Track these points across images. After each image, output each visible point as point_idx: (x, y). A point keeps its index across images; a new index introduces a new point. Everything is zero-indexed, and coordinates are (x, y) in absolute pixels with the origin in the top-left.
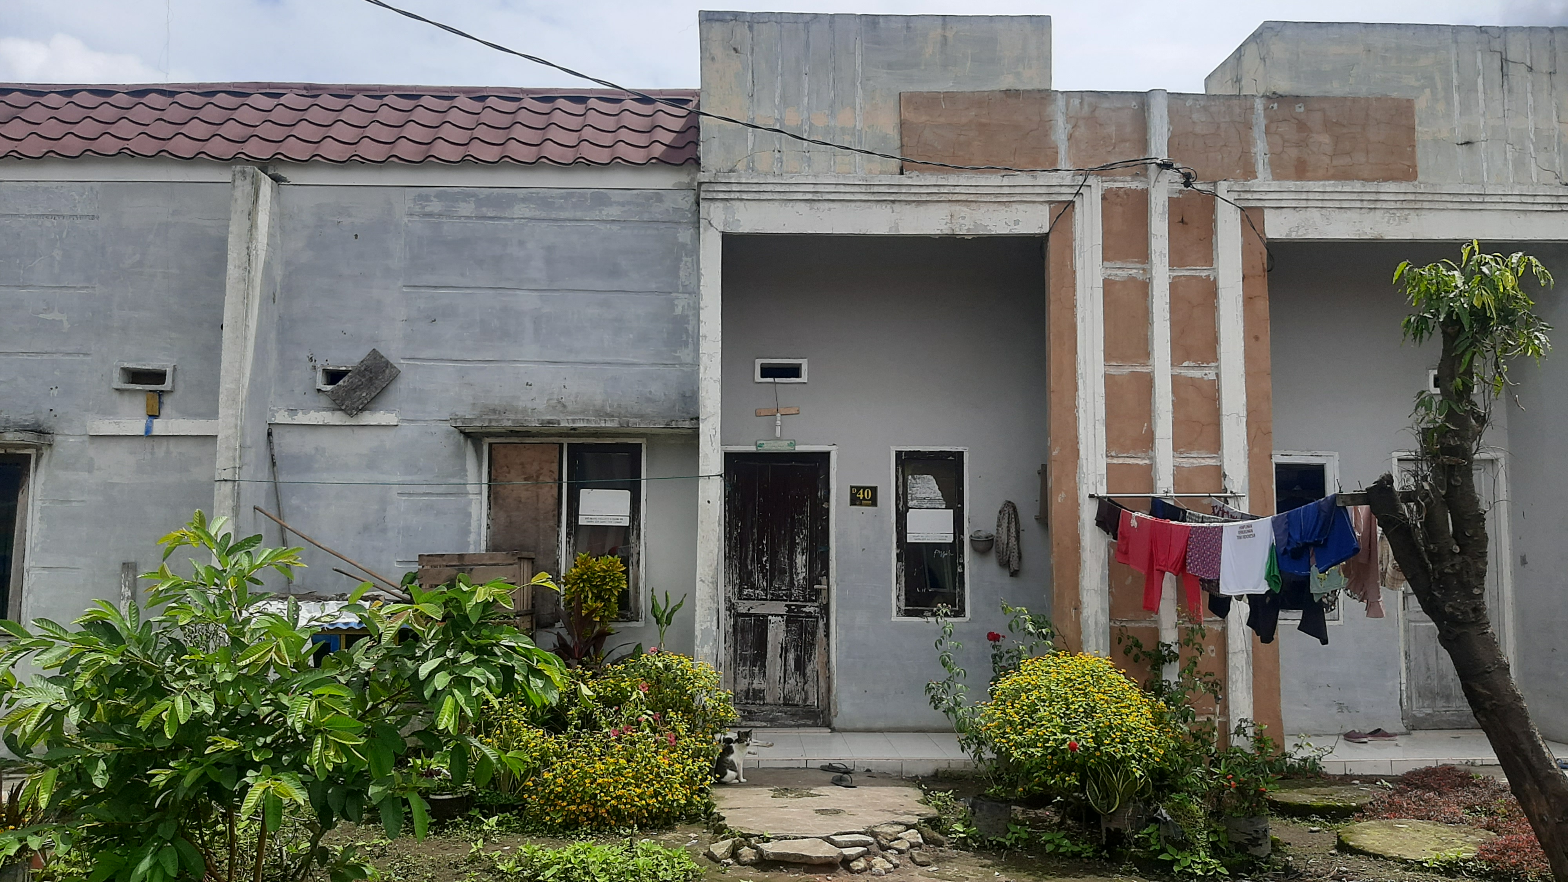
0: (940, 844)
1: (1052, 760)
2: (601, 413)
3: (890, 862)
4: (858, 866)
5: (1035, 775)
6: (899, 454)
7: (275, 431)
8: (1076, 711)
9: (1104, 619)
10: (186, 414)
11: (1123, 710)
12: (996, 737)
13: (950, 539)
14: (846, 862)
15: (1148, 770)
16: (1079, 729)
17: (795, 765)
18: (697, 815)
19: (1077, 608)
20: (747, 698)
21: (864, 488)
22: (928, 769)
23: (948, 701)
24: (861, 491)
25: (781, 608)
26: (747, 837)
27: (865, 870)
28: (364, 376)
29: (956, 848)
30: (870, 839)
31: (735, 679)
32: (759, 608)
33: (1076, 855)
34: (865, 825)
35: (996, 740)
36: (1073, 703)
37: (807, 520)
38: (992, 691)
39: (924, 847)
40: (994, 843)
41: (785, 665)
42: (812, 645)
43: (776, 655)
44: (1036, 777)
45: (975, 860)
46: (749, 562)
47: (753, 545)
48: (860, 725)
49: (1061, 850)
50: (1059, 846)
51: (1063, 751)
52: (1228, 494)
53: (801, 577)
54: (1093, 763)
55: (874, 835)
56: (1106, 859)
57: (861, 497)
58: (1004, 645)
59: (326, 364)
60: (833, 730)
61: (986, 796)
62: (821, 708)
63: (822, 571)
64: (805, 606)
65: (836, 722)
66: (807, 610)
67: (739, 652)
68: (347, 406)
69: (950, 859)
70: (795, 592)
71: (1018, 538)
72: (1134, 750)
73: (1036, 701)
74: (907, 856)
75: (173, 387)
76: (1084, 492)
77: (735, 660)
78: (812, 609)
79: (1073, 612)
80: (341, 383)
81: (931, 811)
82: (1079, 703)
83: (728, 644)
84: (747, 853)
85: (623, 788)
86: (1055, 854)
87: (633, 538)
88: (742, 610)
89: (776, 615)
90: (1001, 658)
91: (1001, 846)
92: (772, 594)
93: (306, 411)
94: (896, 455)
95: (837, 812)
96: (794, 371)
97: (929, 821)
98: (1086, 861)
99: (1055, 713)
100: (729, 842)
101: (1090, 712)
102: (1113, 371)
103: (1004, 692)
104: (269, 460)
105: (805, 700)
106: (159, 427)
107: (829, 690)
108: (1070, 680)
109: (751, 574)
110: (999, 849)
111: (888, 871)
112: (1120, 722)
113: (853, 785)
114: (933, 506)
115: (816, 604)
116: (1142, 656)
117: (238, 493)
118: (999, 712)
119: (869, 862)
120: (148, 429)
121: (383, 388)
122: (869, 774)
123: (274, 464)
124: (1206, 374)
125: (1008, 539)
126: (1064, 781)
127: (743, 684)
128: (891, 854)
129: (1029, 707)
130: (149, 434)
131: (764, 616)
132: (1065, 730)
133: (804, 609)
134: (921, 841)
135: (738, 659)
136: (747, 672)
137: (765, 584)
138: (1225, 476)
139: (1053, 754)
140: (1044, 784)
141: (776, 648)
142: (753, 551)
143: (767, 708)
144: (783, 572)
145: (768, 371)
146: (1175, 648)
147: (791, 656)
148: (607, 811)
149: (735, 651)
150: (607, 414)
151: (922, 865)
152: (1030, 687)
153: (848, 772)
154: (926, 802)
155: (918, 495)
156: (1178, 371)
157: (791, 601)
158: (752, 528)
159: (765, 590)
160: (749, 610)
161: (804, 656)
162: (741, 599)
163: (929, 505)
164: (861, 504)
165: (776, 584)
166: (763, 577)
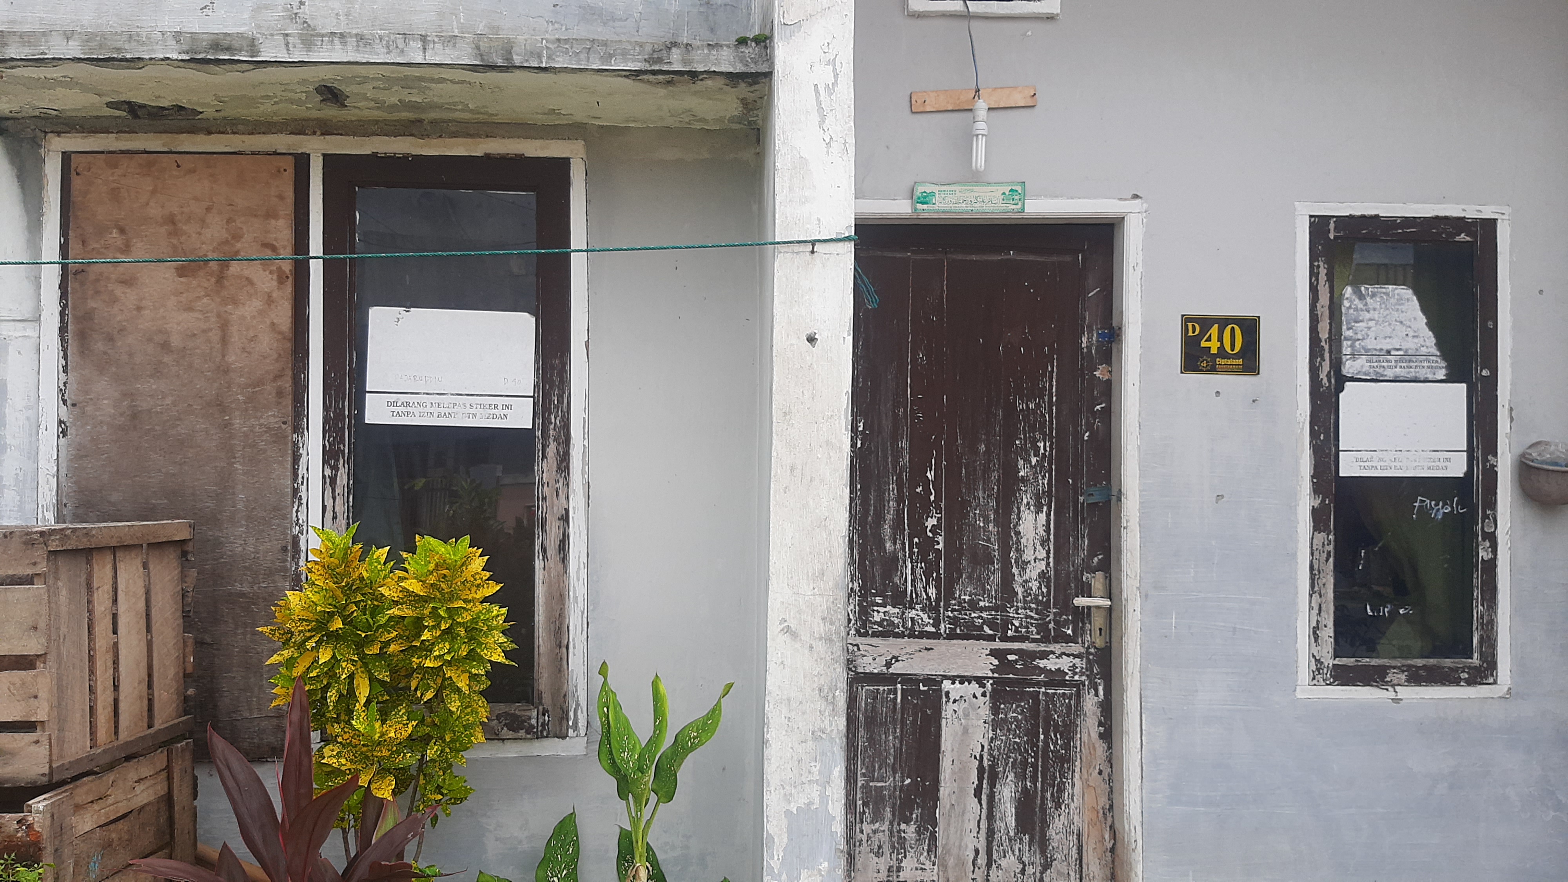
6: (1318, 225)
13: (1457, 468)
21: (1224, 322)
24: (1215, 330)
25: (977, 658)
31: (852, 859)
32: (916, 661)
37: (1049, 415)
41: (990, 817)
42: (1065, 760)
43: (962, 790)
46: (887, 530)
47: (899, 483)
53: (1033, 572)
57: (1214, 346)
63: (1092, 555)
64: (1044, 655)
66: (1050, 664)
67: (861, 782)
70: (1017, 616)
77: (852, 806)
78: (1064, 664)
88: (871, 664)
89: (963, 679)
92: (954, 621)
94: (1311, 225)
109: (891, 564)
114: (1412, 374)
115: (1075, 648)
131: (930, 680)
133: (1042, 663)
135: (860, 802)
136: (884, 837)
137: (932, 592)
141: (963, 770)
142: (900, 500)
144: (983, 558)
147: (1007, 793)
155: (1370, 344)
157: (1005, 639)
158: (895, 437)
159: (932, 608)
160: (888, 665)
161: (1044, 791)
162: (865, 635)
163: (1399, 372)
164: (1212, 369)
165: (964, 593)
166: (927, 574)
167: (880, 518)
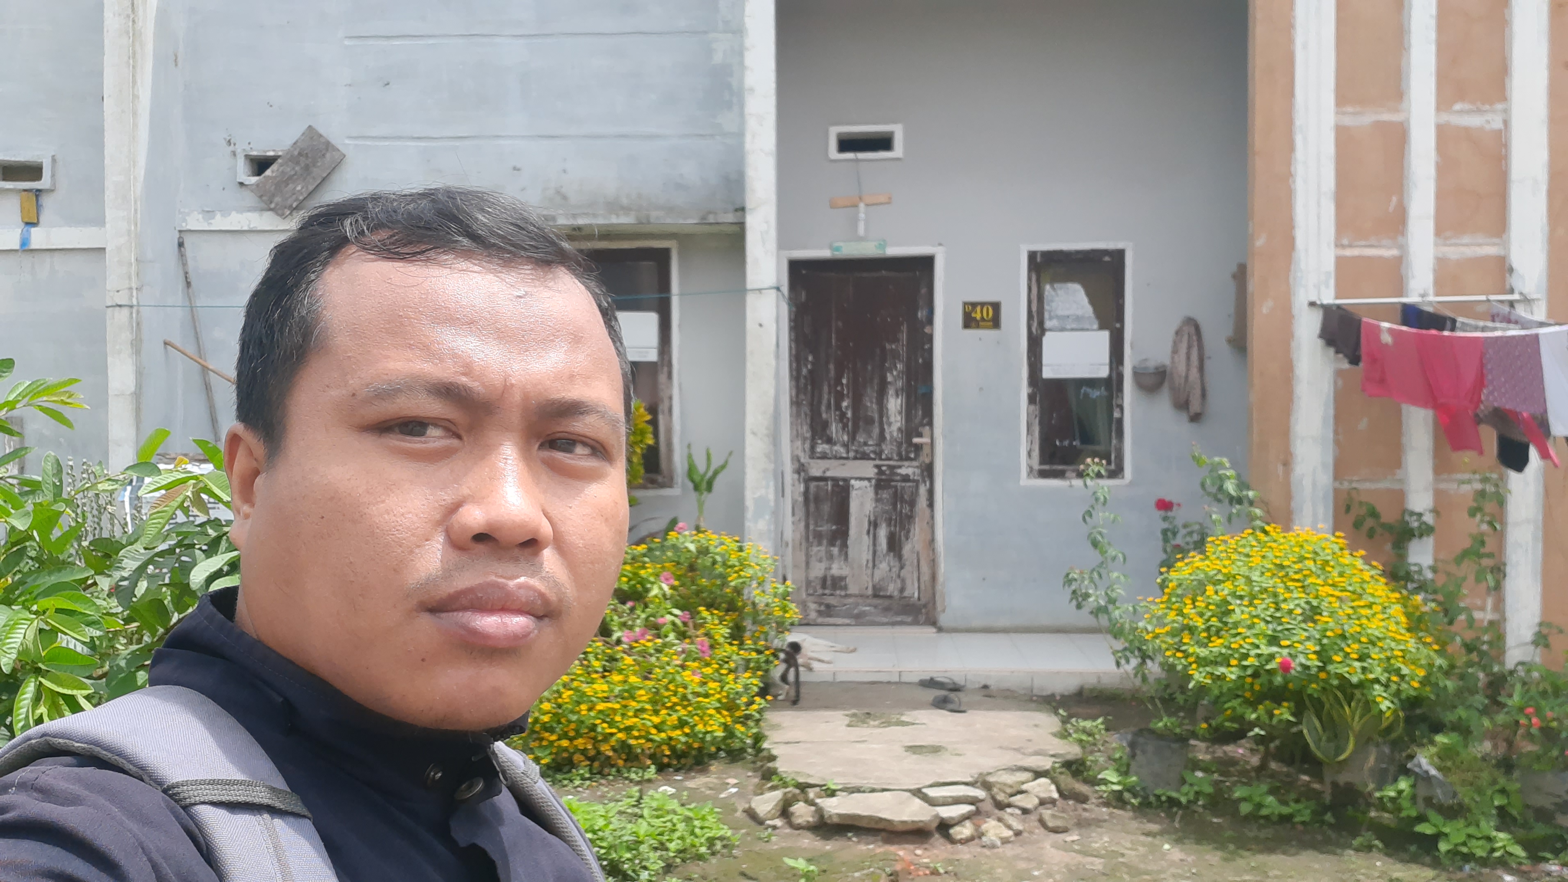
0: (1082, 799)
1: (1252, 684)
2: (614, 206)
3: (1009, 827)
4: (961, 833)
5: (1226, 706)
6: (1032, 256)
7: (188, 240)
8: (1290, 612)
9: (1325, 479)
10: (73, 220)
11: (1364, 612)
12: (1167, 649)
13: (1103, 372)
14: (944, 827)
15: (1400, 700)
16: (1295, 639)
17: (884, 678)
18: (742, 750)
19: (1287, 462)
20: (824, 586)
21: (983, 304)
22: (1068, 686)
23: (1097, 598)
24: (978, 309)
25: (868, 469)
26: (803, 787)
27: (971, 839)
28: (298, 163)
29: (1107, 804)
30: (980, 793)
31: (807, 564)
32: (837, 470)
33: (1285, 819)
34: (975, 772)
35: (1168, 653)
36: (1285, 600)
37: (903, 351)
38: (1164, 581)
39: (1060, 803)
40: (1164, 798)
41: (874, 545)
42: (910, 518)
43: (861, 531)
44: (1229, 708)
45: (1134, 824)
46: (824, 408)
47: (829, 386)
48: (976, 623)
49: (1264, 812)
50: (1260, 806)
51: (1270, 672)
52: (1516, 297)
53: (895, 427)
54: (1315, 689)
55: (987, 786)
56: (1331, 826)
57: (978, 316)
58: (1180, 516)
59: (248, 148)
60: (940, 630)
61: (1152, 732)
62: (923, 601)
63: (923, 418)
64: (900, 467)
65: (944, 619)
66: (903, 471)
67: (811, 527)
68: (277, 204)
69: (1098, 822)
70: (888, 449)
71: (1201, 368)
72: (1379, 669)
73: (1229, 598)
74: (1033, 817)
75: (54, 183)
76: (1302, 296)
77: (807, 539)
78: (910, 471)
79: (1280, 469)
80: (268, 172)
81: (1072, 750)
82: (1295, 601)
83: (797, 518)
84: (802, 812)
85: (636, 716)
86: (1253, 818)
87: (662, 378)
88: (816, 472)
89: (861, 479)
90: (1175, 534)
91: (1173, 802)
92: (856, 451)
93: (225, 212)
94: (1029, 255)
95: (935, 750)
96: (883, 143)
97: (1068, 765)
98: (1300, 827)
99: (1257, 616)
100: (778, 794)
101: (1312, 614)
102: (1348, 121)
103: (1180, 585)
104: (181, 278)
105: (902, 590)
106: (38, 238)
107: (934, 577)
108: (1281, 567)
109: (826, 425)
110: (1171, 807)
111: (1005, 841)
112: (1358, 629)
113: (962, 709)
114: (1081, 326)
115: (915, 463)
116: (1379, 530)
117: (138, 324)
118: (1173, 613)
119: (977, 827)
120: (25, 242)
121: (324, 179)
122: (985, 692)
123: (188, 284)
124: (1488, 122)
125: (1188, 370)
126: (1271, 715)
127: (818, 570)
128: (1012, 817)
129: (1217, 605)
130: (25, 248)
131: (845, 480)
132: (1273, 640)
133: (899, 471)
134: (1056, 795)
135: (811, 537)
136: (823, 554)
137: (845, 437)
138: (1511, 270)
139: (1256, 675)
140: (1240, 719)
141: (861, 521)
142: (830, 393)
143: (850, 600)
144: (870, 421)
145: (847, 144)
146: (1429, 519)
147: (883, 533)
148: (614, 749)
149: (807, 526)
150: (623, 208)
151: (1056, 831)
152: (1220, 577)
153: (956, 688)
154: (1064, 735)
155: (1059, 312)
156: (1445, 118)
157: (881, 459)
158: (827, 363)
159: (846, 445)
160: (824, 472)
161: (900, 532)
162: (813, 458)
163: (1074, 326)
164: (978, 326)
165: (861, 438)
166: (843, 429)
167: (820, 402)
